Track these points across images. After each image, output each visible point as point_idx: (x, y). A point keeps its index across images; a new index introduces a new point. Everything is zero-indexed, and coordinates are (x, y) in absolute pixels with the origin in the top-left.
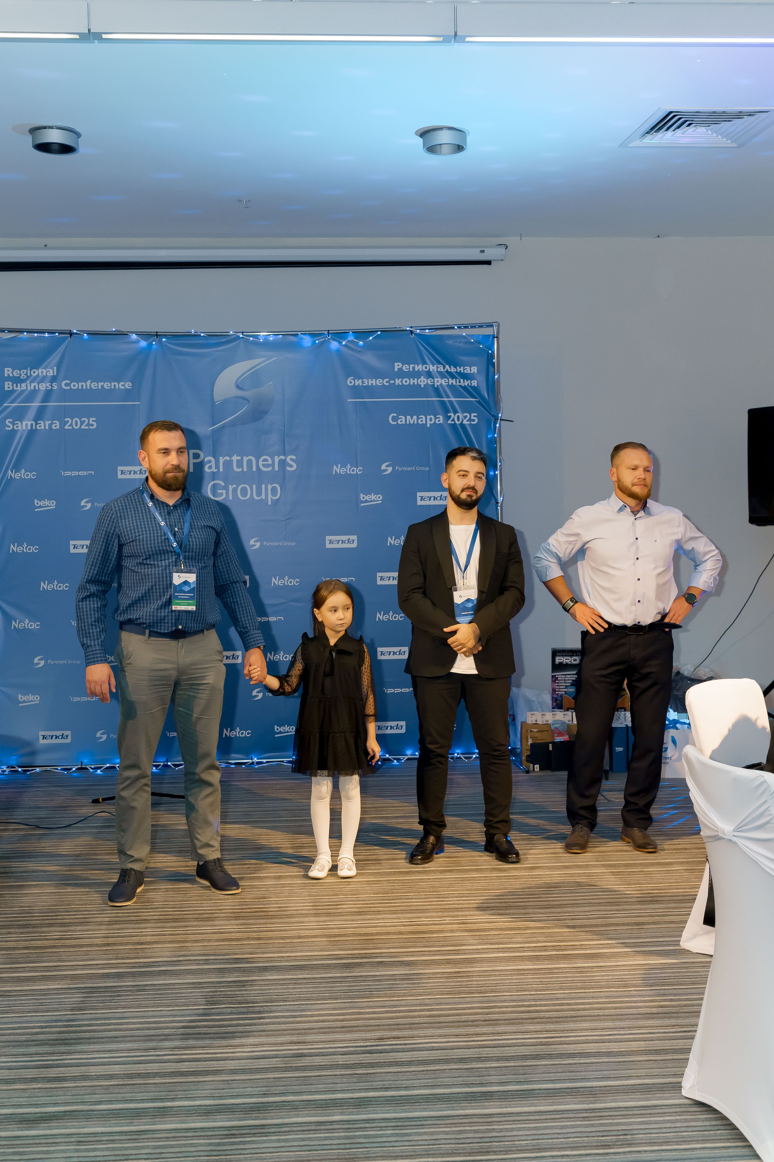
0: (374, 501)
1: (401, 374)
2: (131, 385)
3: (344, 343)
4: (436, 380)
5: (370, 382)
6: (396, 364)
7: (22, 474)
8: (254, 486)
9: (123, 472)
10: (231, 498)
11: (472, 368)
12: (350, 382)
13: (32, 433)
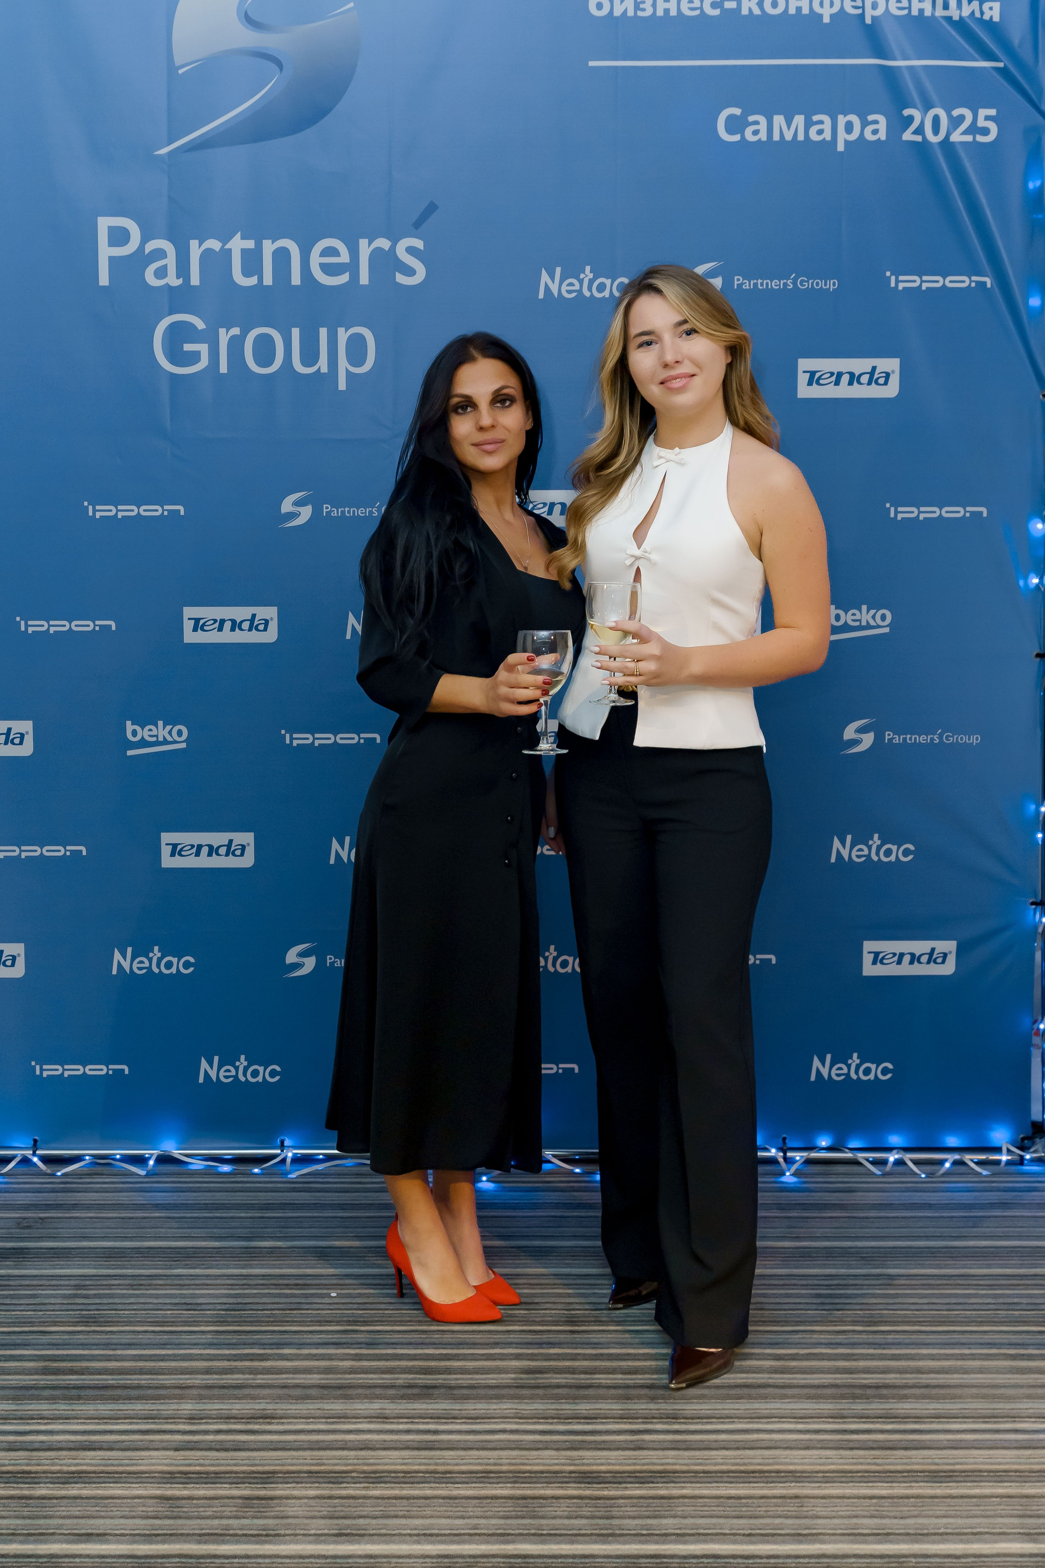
4: (869, 0)
5: (662, 5)
8: (295, 332)
12: (599, 4)
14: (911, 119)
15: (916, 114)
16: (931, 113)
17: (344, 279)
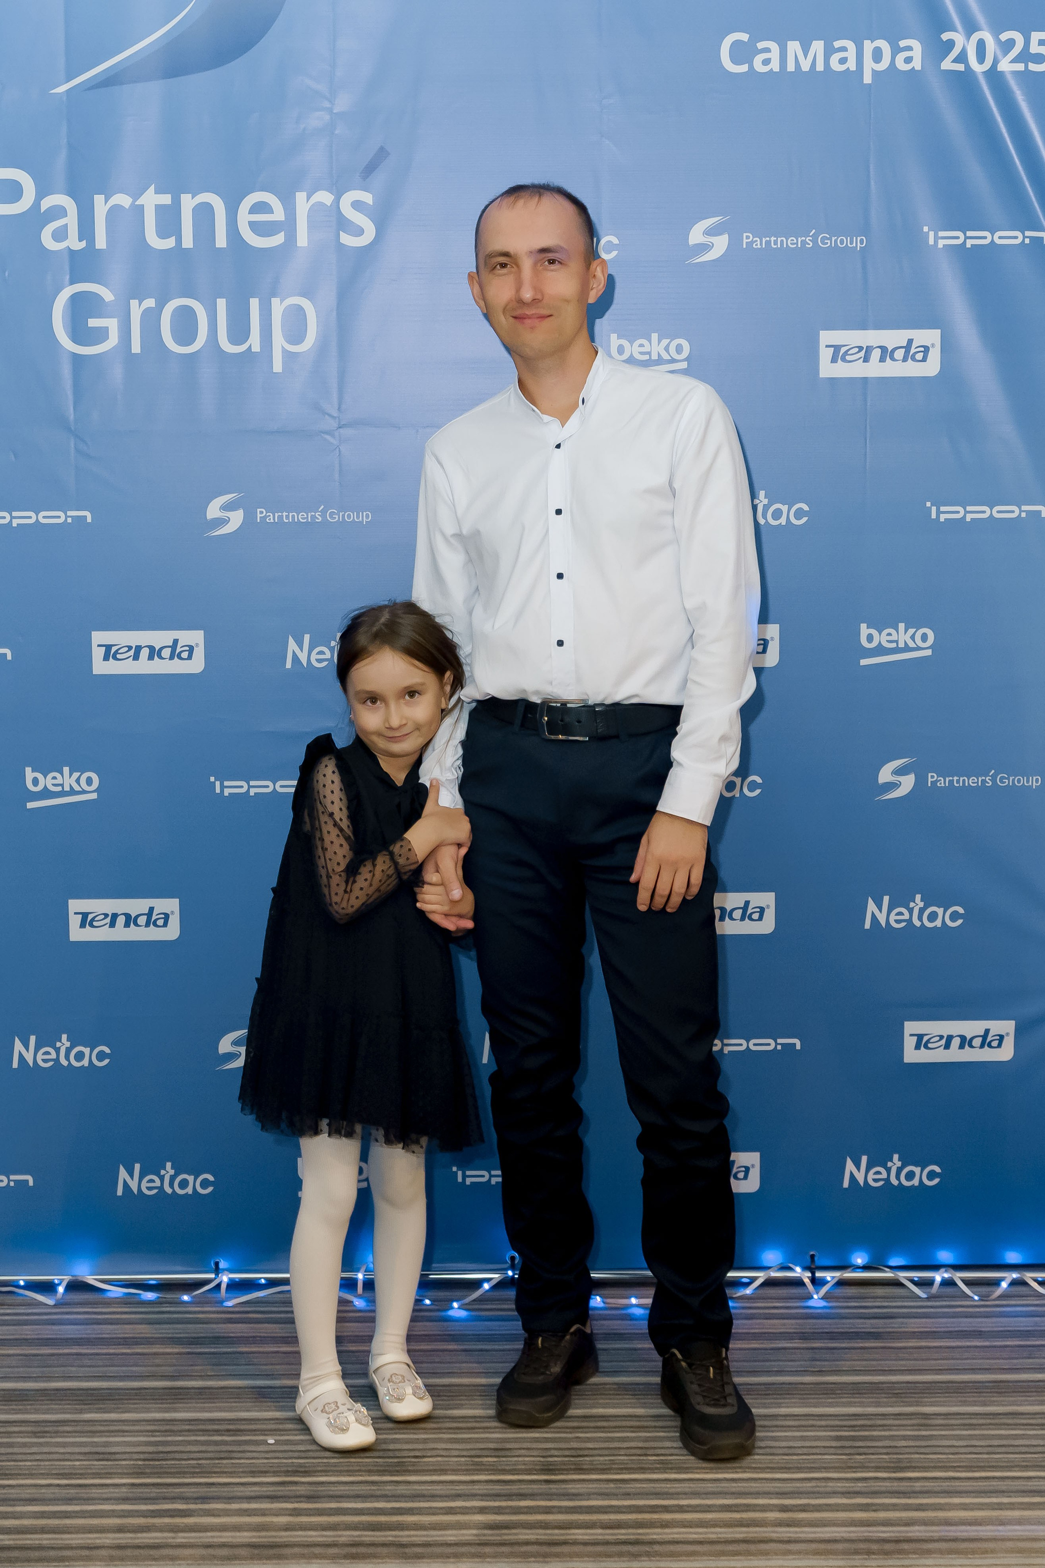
8: (221, 303)
10: (137, 348)
14: (951, 44)
15: (958, 38)
16: (976, 37)
17: (279, 239)
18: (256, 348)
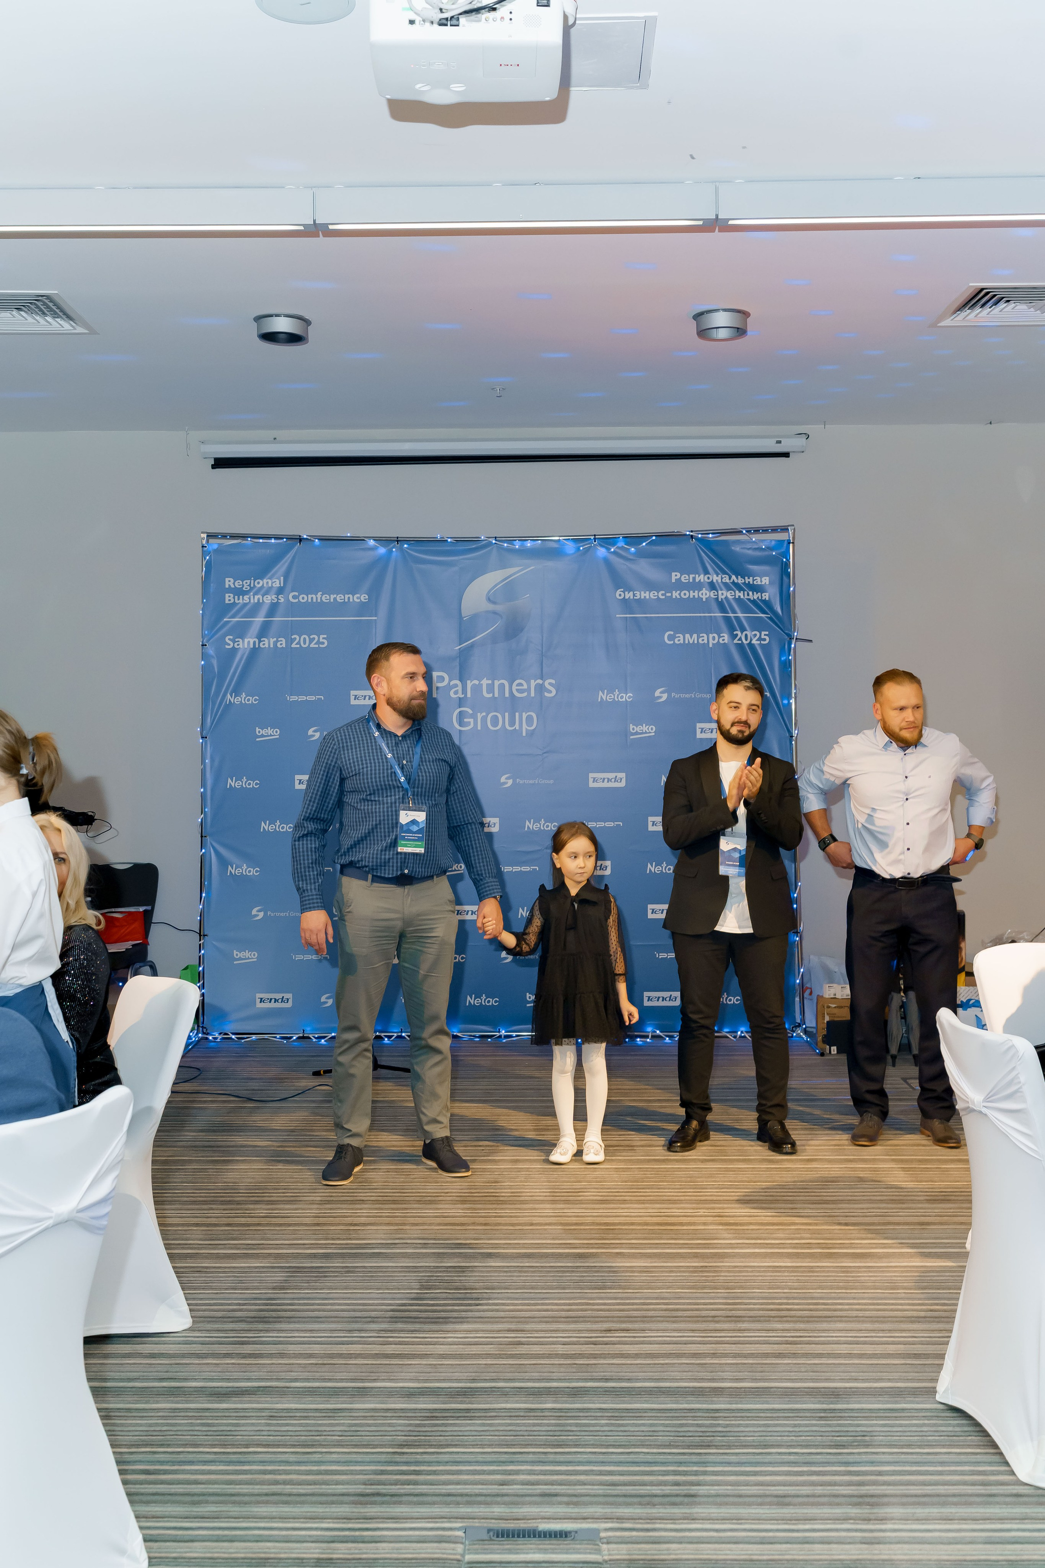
0: (646, 733)
1: (680, 586)
2: (367, 597)
3: (612, 550)
4: (720, 592)
5: (643, 595)
6: (673, 574)
7: (243, 699)
8: (507, 714)
9: (356, 698)
10: (479, 728)
11: (763, 579)
12: (619, 594)
13: (255, 652)
14: (737, 635)
15: (739, 633)
16: (744, 633)
17: (525, 694)
18: (517, 728)
